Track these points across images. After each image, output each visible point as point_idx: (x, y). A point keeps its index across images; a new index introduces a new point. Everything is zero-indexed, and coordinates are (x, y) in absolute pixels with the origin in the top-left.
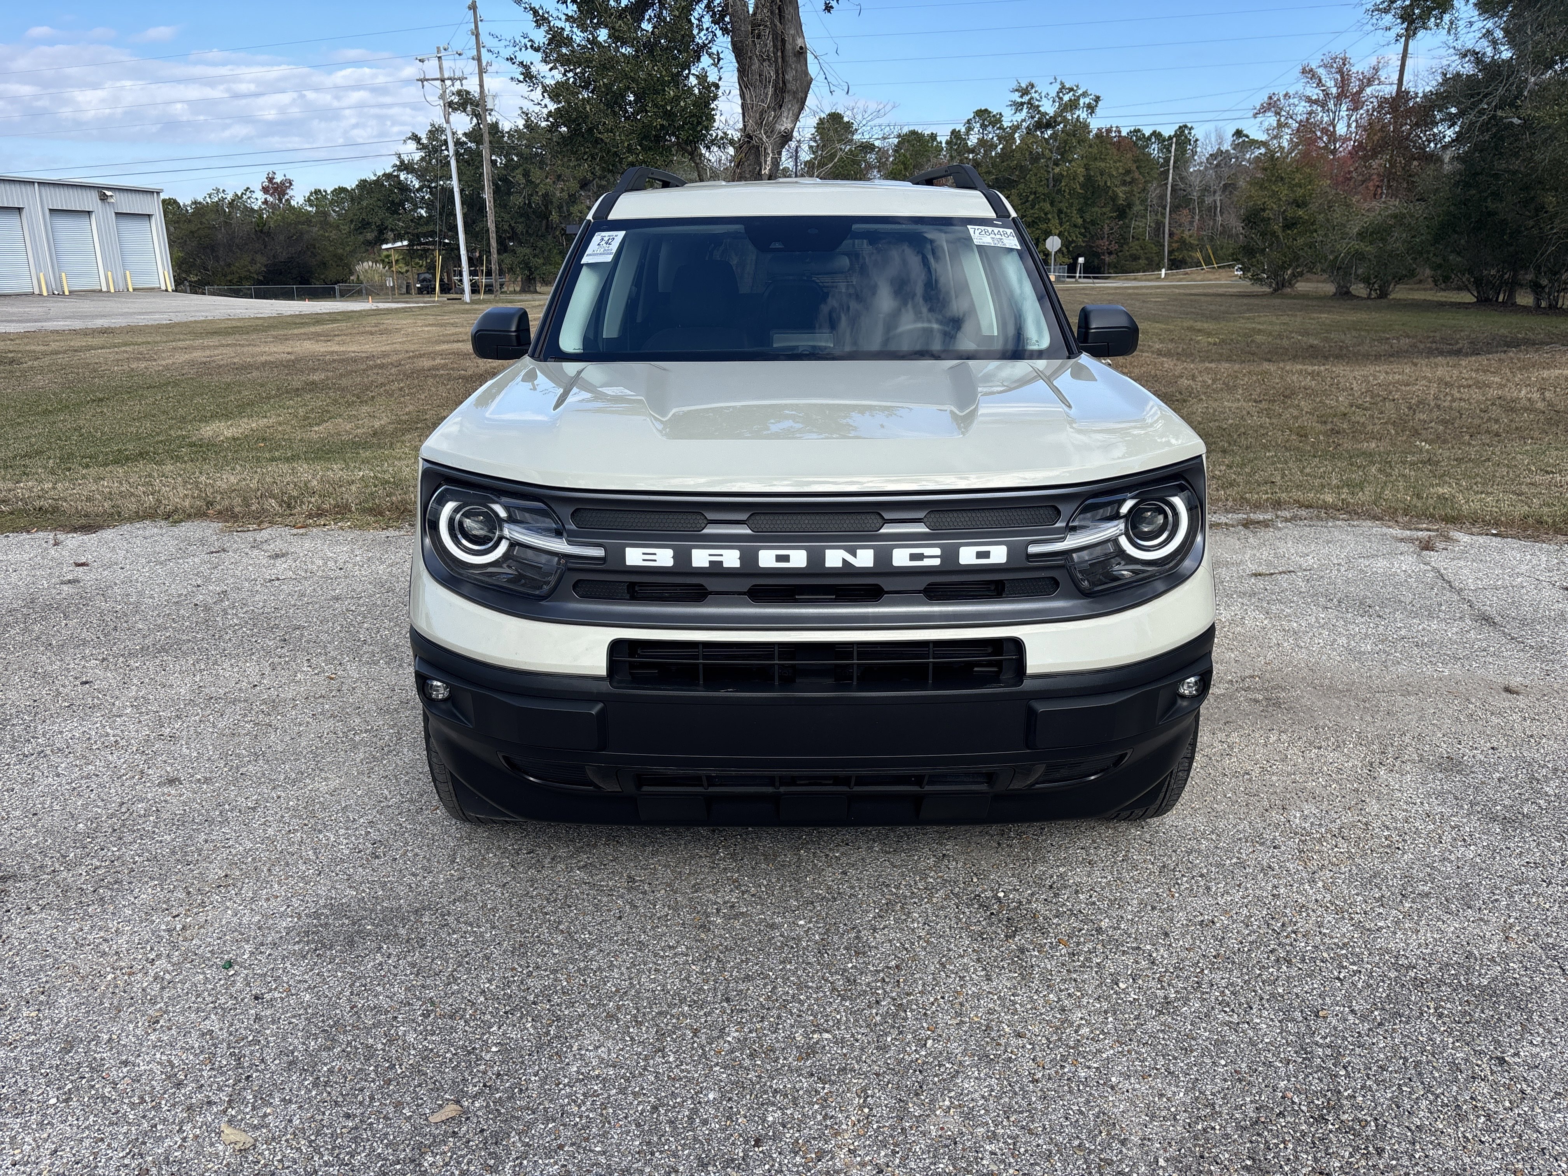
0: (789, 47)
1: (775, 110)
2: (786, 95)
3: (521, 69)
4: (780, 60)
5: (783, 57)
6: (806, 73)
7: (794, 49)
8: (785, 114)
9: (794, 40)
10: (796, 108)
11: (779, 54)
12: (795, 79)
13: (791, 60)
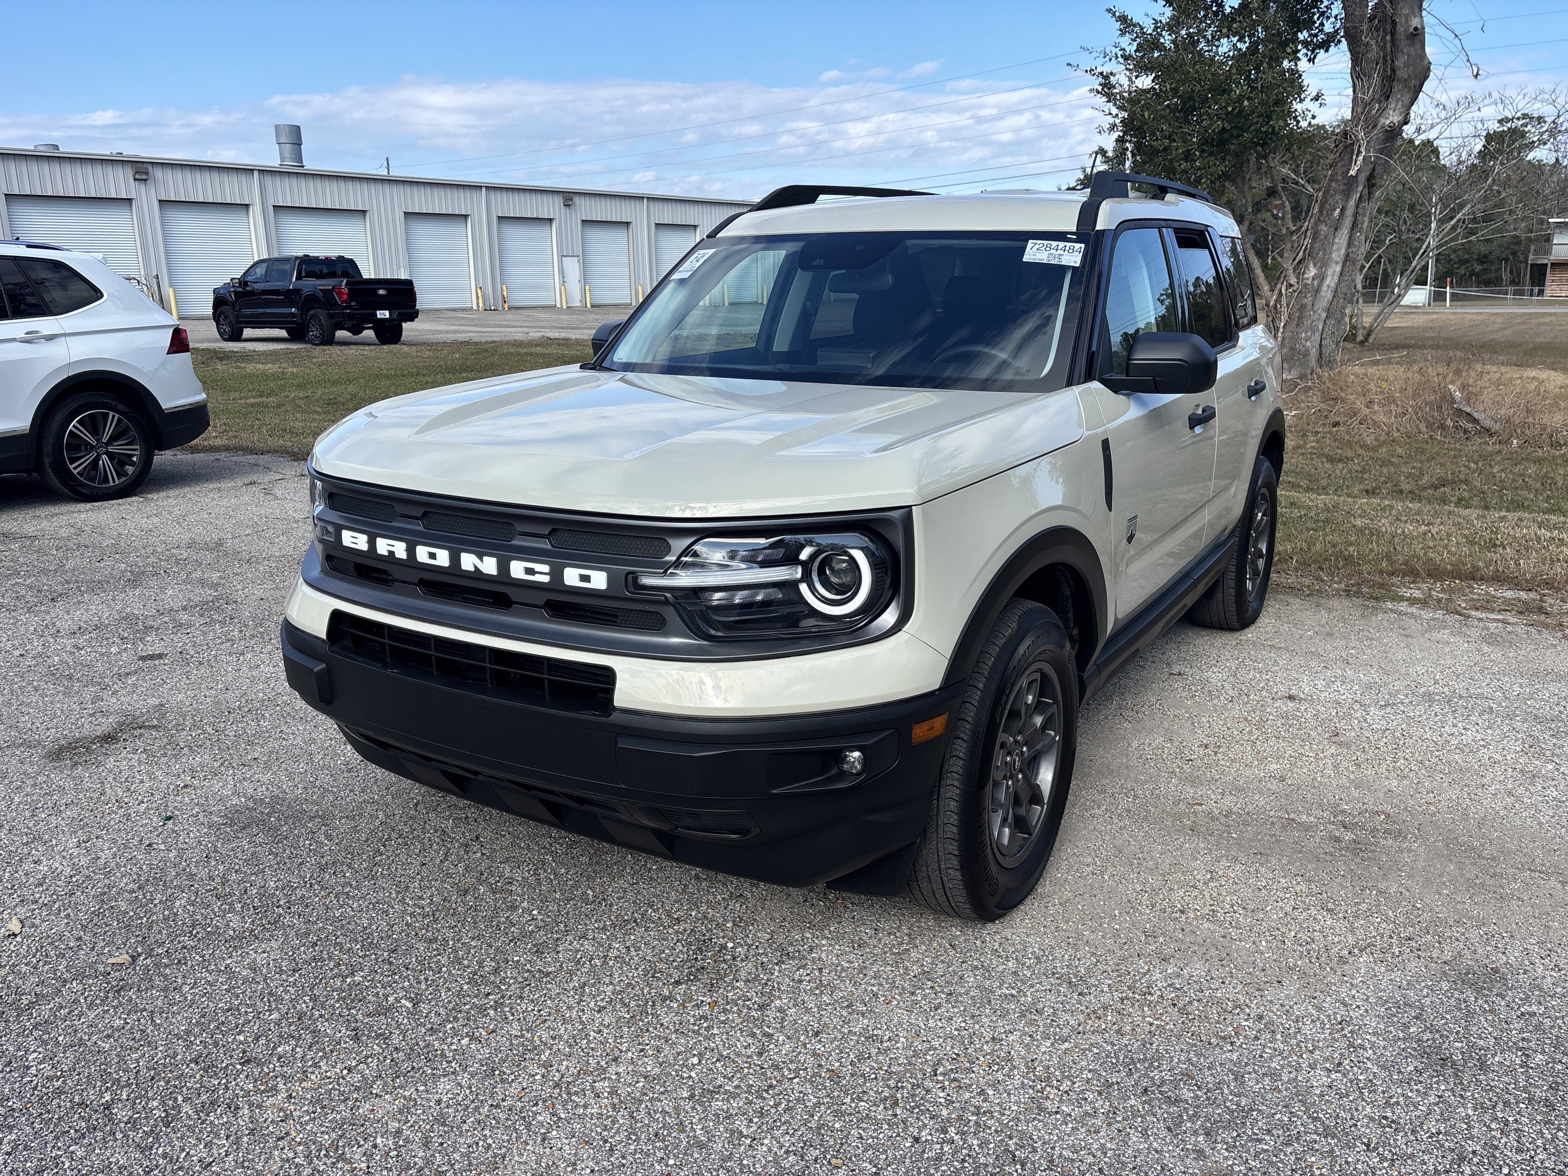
0: (1400, 29)
1: (1380, 103)
2: (1395, 84)
3: (1100, 80)
4: (1388, 45)
5: (1393, 41)
6: (1422, 56)
7: (1406, 31)
8: (1393, 106)
9: (1407, 21)
10: (1407, 99)
11: (1388, 38)
12: (1407, 65)
13: (1403, 44)
